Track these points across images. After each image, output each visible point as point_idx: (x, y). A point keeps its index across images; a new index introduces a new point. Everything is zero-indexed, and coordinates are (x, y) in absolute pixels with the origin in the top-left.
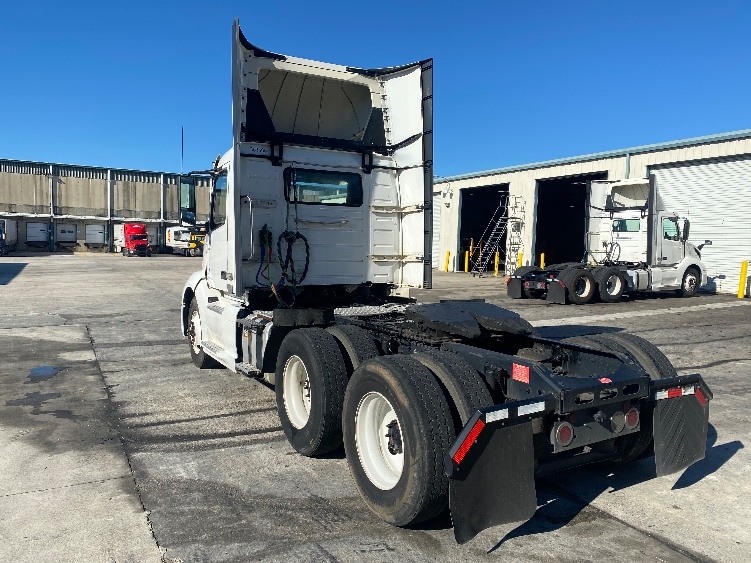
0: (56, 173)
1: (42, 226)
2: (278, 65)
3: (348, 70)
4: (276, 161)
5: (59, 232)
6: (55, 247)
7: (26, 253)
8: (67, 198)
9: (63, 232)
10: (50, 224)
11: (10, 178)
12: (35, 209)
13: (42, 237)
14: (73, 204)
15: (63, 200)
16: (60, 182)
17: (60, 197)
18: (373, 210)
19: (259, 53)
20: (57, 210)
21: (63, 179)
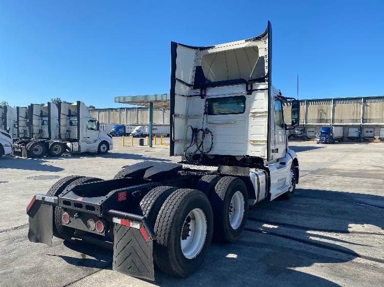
0: (365, 102)
1: (356, 129)
2: (210, 51)
3: (246, 41)
4: (202, 96)
5: (365, 132)
6: (362, 140)
7: (347, 143)
8: (370, 114)
9: (367, 132)
10: (361, 128)
11: (342, 106)
12: (353, 120)
13: (356, 135)
14: (374, 117)
15: (368, 115)
16: (367, 106)
17: (367, 114)
18: (251, 114)
19: (202, 49)
20: (364, 120)
21: (368, 104)
